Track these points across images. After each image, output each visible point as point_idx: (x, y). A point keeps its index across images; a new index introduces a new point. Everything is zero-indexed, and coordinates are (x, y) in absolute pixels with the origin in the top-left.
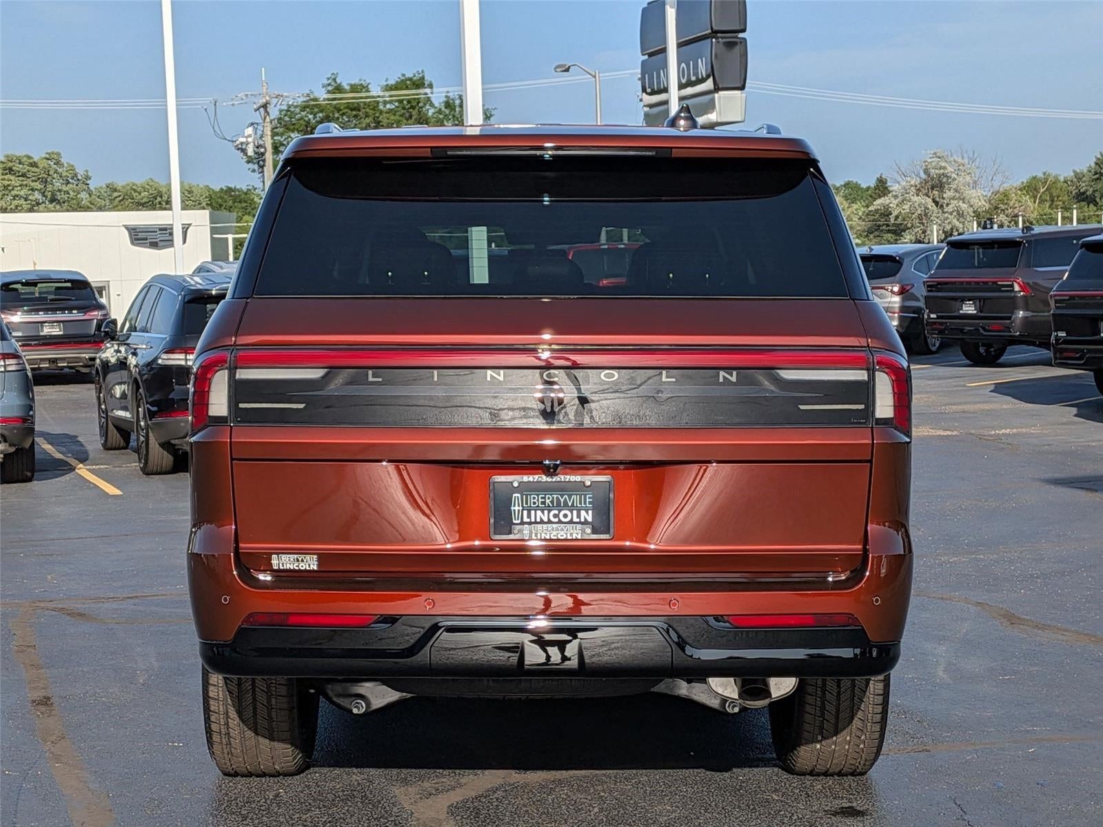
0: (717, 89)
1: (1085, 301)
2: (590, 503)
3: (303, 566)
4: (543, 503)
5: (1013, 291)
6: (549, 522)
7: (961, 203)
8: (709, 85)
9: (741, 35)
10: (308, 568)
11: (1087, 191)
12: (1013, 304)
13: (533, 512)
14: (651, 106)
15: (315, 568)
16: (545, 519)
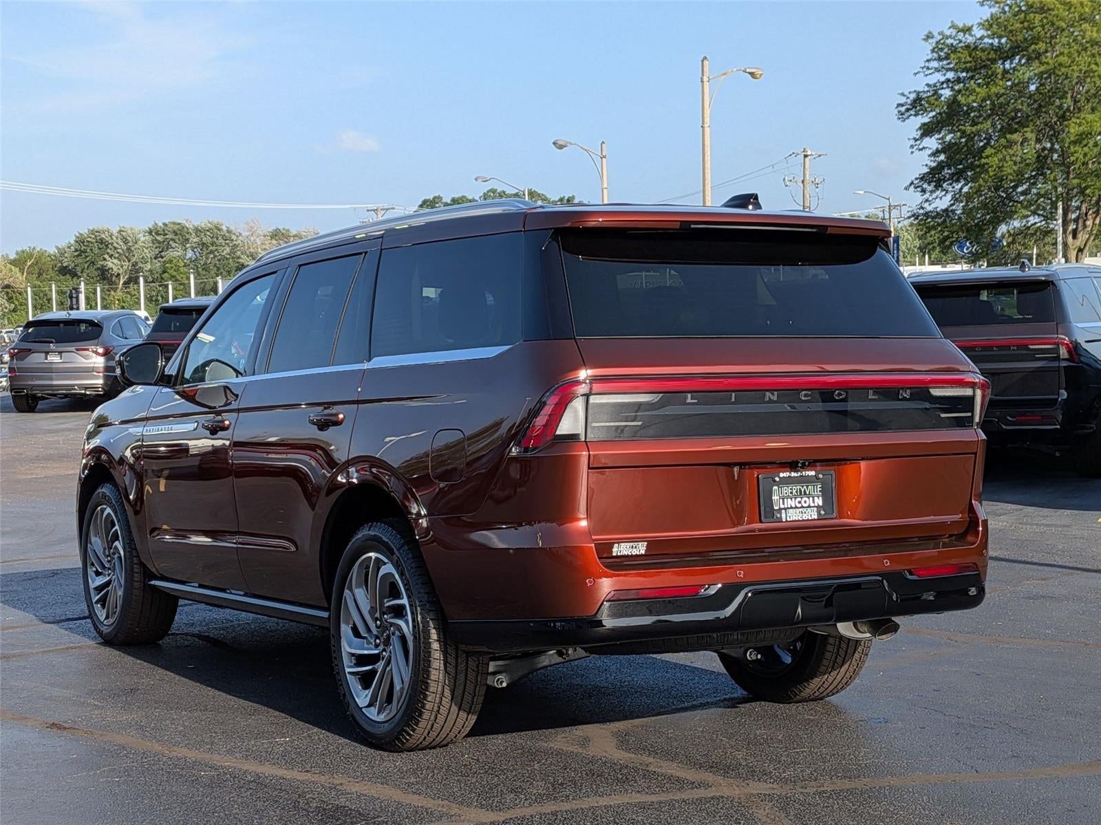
2: (820, 491)
3: (635, 552)
4: (791, 493)
6: (796, 507)
10: (638, 553)
11: (69, 265)
13: (785, 500)
15: (644, 553)
16: (794, 506)
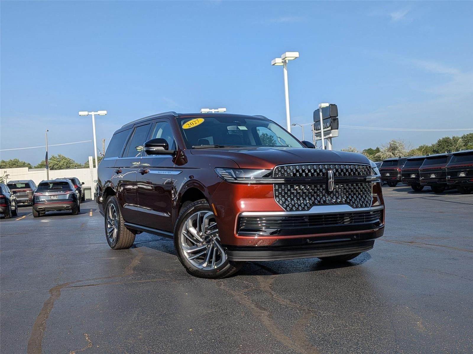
0: (332, 129)
1: (408, 171)
5: (397, 170)
7: (400, 154)
8: (330, 128)
9: (337, 117)
11: (436, 150)
12: (397, 173)
14: (316, 133)
